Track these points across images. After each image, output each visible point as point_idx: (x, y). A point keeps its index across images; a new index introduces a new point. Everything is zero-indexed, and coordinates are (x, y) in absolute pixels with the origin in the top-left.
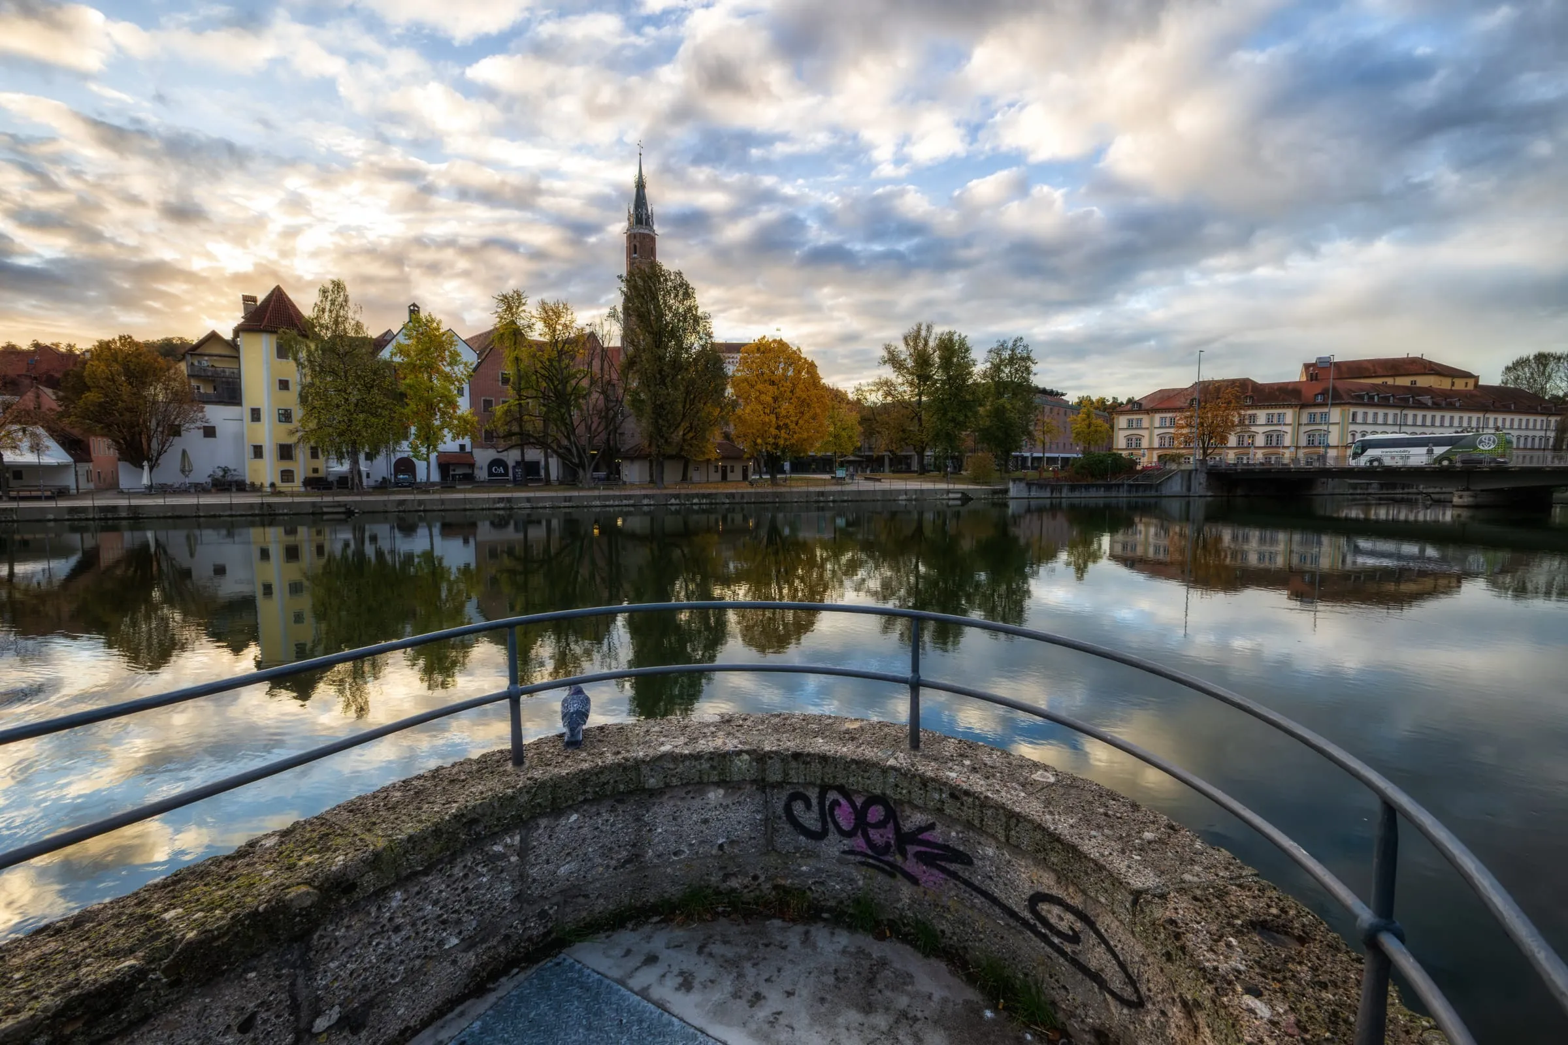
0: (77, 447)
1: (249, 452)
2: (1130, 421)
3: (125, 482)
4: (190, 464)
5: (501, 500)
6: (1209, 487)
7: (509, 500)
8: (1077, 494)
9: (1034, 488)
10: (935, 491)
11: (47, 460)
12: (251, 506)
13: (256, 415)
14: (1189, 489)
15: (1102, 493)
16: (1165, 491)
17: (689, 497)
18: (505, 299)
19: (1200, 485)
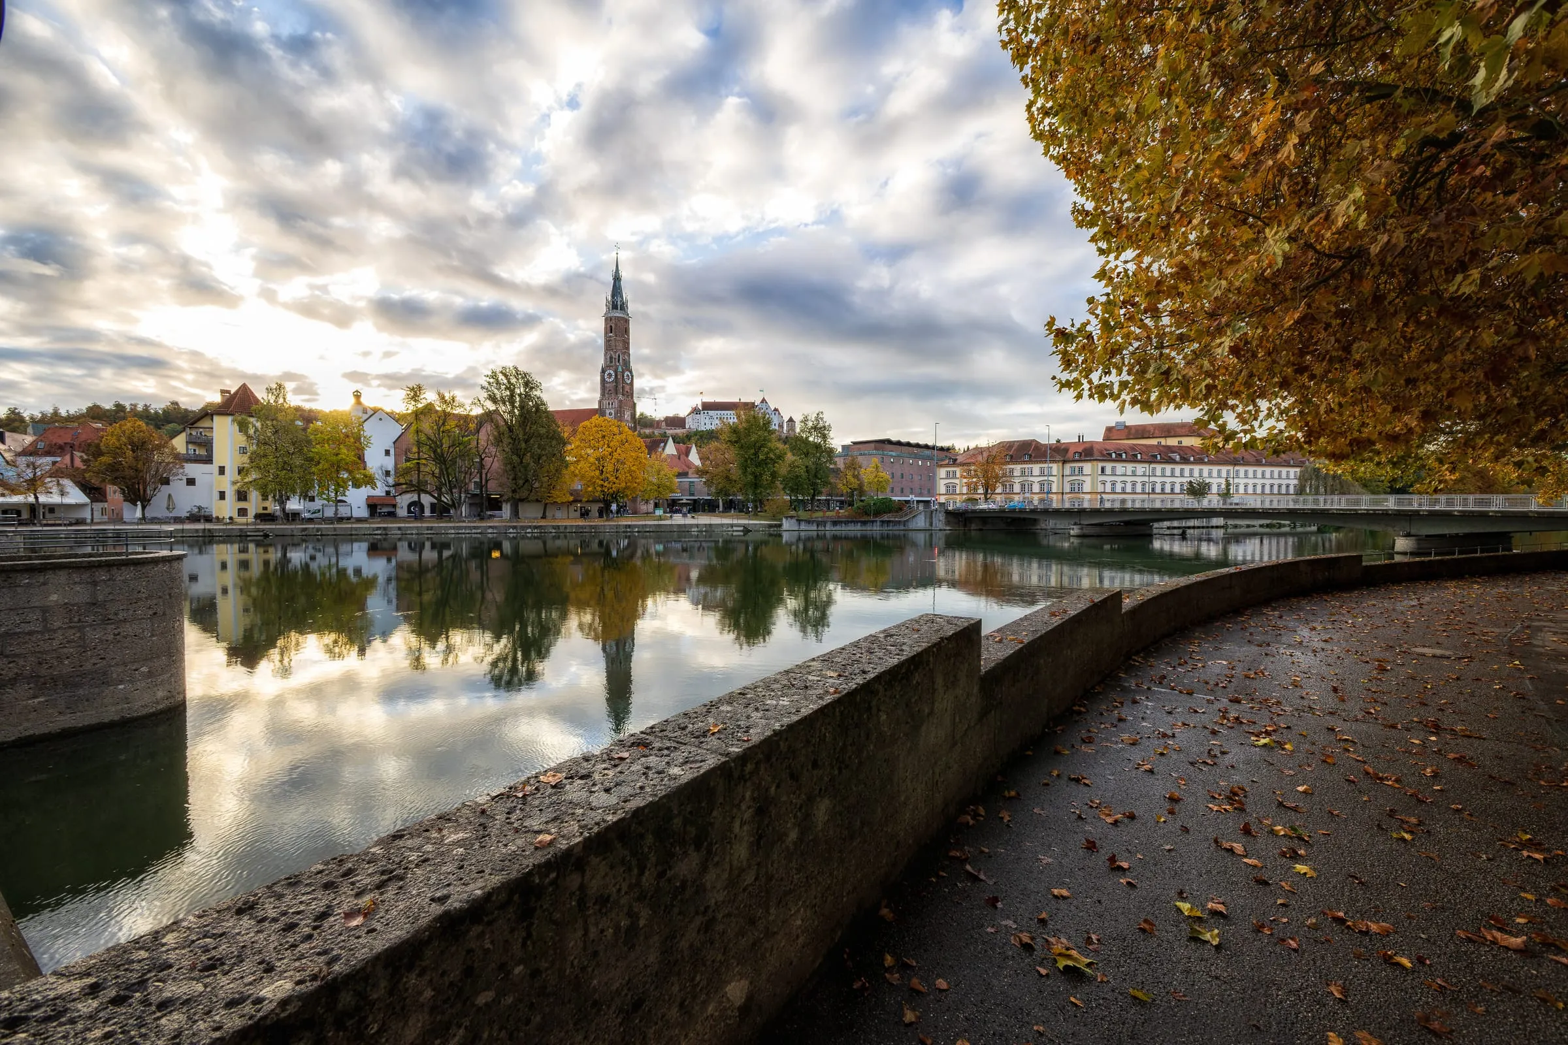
0: (94, 492)
1: (216, 496)
2: (948, 473)
3: (127, 516)
4: (174, 504)
5: (379, 528)
6: (948, 523)
7: (385, 529)
8: (838, 528)
9: (803, 524)
10: (722, 525)
11: (67, 500)
12: (197, 531)
13: (222, 470)
14: (931, 524)
15: (859, 527)
16: (912, 525)
17: (523, 528)
18: (412, 389)
19: (940, 522)
